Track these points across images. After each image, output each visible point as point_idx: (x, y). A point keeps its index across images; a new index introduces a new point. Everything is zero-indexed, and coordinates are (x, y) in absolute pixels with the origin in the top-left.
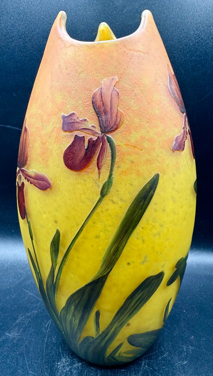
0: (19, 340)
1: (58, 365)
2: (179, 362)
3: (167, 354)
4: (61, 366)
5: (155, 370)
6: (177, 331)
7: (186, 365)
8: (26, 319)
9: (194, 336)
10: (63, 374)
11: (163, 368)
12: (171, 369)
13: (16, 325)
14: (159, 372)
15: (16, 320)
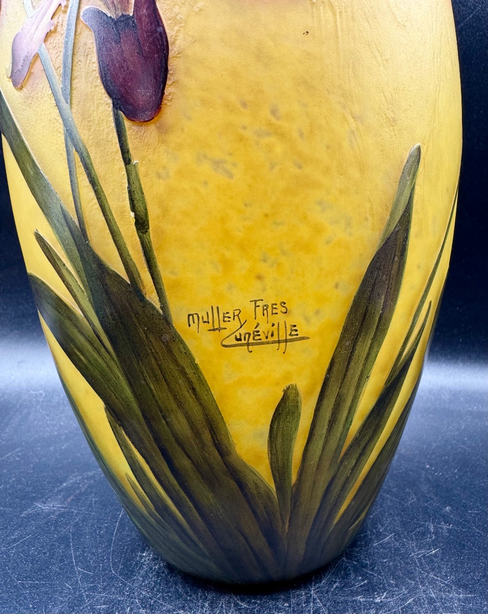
0: (62, 515)
1: (141, 557)
2: (419, 550)
3: (391, 538)
4: (149, 560)
5: (365, 566)
6: (413, 499)
7: (435, 555)
8: (83, 482)
9: (450, 505)
10: (152, 573)
11: (383, 563)
12: (401, 564)
13: (60, 491)
14: (373, 570)
15: (61, 483)
